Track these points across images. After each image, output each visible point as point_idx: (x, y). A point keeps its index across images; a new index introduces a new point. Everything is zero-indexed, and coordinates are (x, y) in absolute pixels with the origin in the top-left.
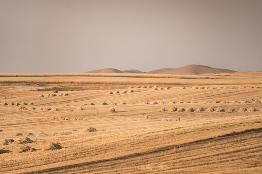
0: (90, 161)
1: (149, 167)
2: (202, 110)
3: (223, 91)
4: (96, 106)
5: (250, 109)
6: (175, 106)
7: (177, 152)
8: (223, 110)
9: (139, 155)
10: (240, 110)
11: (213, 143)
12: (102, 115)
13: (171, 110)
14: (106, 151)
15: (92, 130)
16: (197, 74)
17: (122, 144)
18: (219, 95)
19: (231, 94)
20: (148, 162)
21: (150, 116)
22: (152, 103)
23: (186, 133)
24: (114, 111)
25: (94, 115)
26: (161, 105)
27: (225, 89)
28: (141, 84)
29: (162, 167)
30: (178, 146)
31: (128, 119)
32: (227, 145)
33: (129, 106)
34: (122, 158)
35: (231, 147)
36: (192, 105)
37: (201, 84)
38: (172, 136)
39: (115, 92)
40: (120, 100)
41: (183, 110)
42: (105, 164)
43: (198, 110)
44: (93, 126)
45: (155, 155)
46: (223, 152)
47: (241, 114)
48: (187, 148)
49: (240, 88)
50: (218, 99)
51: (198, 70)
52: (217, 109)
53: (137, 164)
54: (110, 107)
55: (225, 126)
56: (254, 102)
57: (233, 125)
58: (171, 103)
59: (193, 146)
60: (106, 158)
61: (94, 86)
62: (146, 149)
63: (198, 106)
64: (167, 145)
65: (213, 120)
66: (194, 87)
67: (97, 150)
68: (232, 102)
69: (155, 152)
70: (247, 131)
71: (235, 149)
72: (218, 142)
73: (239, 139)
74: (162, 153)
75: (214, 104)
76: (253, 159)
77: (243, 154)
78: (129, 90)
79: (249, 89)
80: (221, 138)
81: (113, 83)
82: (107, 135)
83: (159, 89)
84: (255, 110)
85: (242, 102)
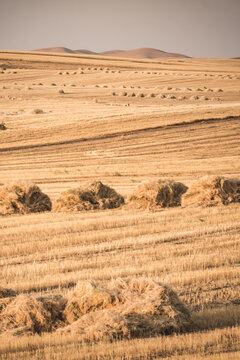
0: (34, 143)
1: (94, 153)
2: (153, 96)
3: (174, 78)
4: (44, 86)
5: (202, 98)
6: (126, 90)
7: (124, 139)
8: (174, 98)
9: (85, 140)
10: (192, 98)
11: (162, 132)
12: (50, 96)
13: (120, 94)
14: (51, 135)
15: (38, 112)
16: (150, 57)
17: (68, 129)
18: (171, 81)
19: (183, 81)
20: (94, 148)
21: (99, 99)
22: (101, 86)
23: (134, 120)
24: (63, 92)
25: (42, 95)
26: (110, 89)
27: (177, 76)
28: (92, 65)
29: (108, 154)
30: (125, 133)
31: (76, 103)
32: (176, 135)
33: (79, 88)
34: (68, 143)
35: (180, 136)
36: (142, 90)
37: (153, 69)
38: (120, 122)
39: (64, 73)
40: (69, 81)
41: (134, 95)
42: (50, 148)
43: (149, 95)
44: (40, 108)
45: (102, 141)
46: (170, 141)
47: (191, 102)
48: (135, 135)
49: (193, 75)
50: (170, 86)
51: (151, 53)
52: (168, 96)
53: (83, 150)
54: (59, 88)
55: (175, 115)
56: (206, 91)
57: (183, 115)
58: (121, 88)
59: (140, 134)
60: (51, 141)
61: (43, 65)
62: (93, 135)
63: (149, 92)
64: (114, 132)
65: (163, 108)
66: (145, 72)
67: (43, 134)
68: (184, 90)
69: (103, 138)
70: (197, 122)
71: (184, 139)
72: (167, 132)
73: (188, 128)
74: (109, 139)
75: (165, 90)
76: (201, 150)
77: (191, 145)
78: (79, 71)
79: (202, 77)
80: (170, 127)
81: (64, 63)
82: (54, 118)
83: (110, 72)
84: (207, 99)
85: (194, 90)
